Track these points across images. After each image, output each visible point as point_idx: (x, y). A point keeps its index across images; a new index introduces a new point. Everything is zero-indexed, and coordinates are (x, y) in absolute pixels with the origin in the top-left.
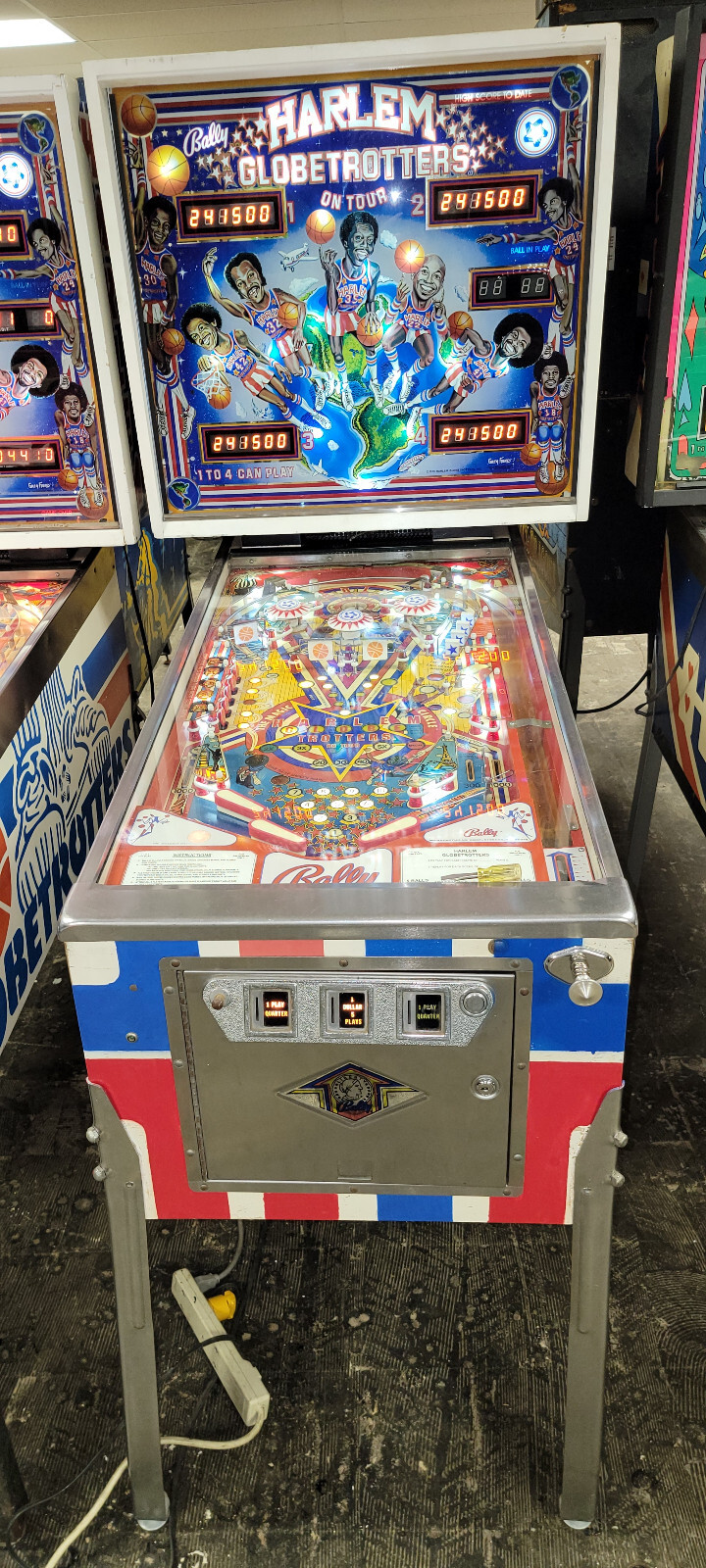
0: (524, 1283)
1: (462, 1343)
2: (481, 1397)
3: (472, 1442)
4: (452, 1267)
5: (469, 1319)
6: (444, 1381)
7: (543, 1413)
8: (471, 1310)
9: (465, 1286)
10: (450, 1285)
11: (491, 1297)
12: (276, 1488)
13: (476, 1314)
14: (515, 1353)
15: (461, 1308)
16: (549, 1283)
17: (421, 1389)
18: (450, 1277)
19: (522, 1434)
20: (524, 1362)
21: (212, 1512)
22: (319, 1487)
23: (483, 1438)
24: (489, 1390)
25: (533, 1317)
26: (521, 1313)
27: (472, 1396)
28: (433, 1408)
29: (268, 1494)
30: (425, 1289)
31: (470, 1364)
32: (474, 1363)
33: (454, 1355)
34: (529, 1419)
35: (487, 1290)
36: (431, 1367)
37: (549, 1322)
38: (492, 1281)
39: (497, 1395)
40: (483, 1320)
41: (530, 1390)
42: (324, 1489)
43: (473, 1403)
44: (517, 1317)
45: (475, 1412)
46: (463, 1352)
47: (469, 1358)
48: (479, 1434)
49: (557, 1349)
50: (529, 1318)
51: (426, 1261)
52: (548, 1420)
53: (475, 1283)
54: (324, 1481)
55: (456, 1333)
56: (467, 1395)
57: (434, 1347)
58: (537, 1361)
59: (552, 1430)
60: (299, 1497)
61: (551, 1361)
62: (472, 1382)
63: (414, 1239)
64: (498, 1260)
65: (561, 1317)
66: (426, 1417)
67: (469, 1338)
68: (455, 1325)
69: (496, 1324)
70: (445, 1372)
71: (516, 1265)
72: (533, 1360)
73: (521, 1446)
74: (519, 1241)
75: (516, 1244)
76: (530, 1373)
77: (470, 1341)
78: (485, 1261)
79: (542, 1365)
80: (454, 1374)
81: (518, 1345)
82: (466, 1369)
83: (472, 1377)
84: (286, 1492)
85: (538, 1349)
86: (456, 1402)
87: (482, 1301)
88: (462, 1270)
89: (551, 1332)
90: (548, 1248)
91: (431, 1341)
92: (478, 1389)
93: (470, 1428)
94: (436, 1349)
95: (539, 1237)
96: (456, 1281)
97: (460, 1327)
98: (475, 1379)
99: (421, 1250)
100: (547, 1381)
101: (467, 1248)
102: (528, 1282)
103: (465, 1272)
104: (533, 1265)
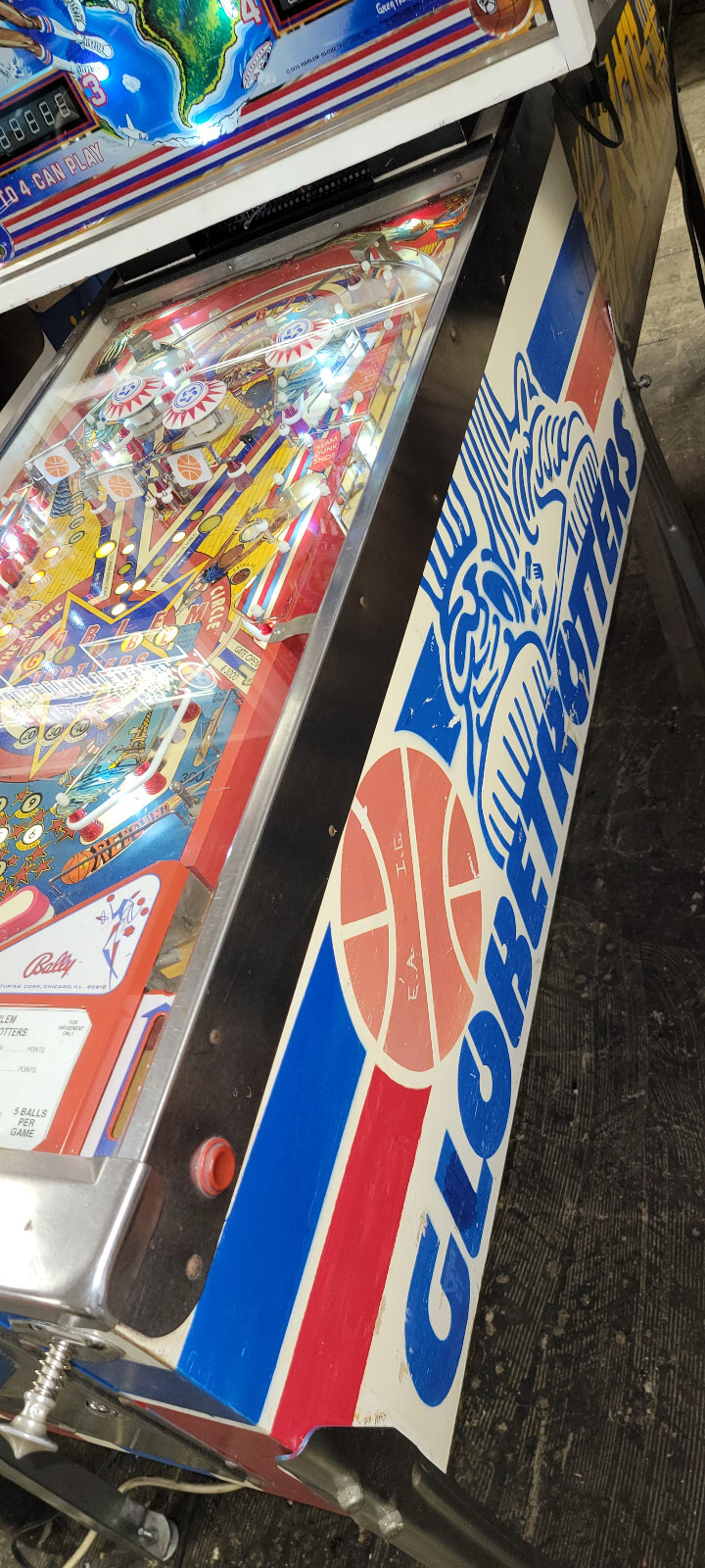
0: (643, 1285)
1: (542, 1368)
2: (548, 1455)
3: (523, 1523)
4: (553, 1247)
5: (559, 1332)
6: (507, 1422)
7: (625, 1498)
8: (563, 1316)
9: (563, 1278)
10: (545, 1275)
11: (594, 1299)
12: (288, 1536)
13: (569, 1325)
14: (608, 1397)
15: (551, 1314)
16: (678, 1287)
17: (476, 1429)
18: (547, 1261)
19: (589, 1525)
20: (617, 1413)
21: (220, 1551)
22: (334, 1545)
23: (538, 1519)
24: (560, 1448)
25: (644, 1340)
26: (627, 1333)
27: (537, 1452)
28: (486, 1460)
29: (279, 1542)
30: (512, 1277)
31: (544, 1403)
32: (550, 1401)
33: (528, 1383)
34: (604, 1504)
35: (591, 1288)
36: (495, 1397)
37: (664, 1352)
38: (602, 1275)
39: (570, 1456)
40: (575, 1335)
41: (616, 1456)
42: (338, 1550)
43: (537, 1463)
44: (621, 1338)
45: (536, 1478)
46: (540, 1383)
47: (545, 1393)
48: (535, 1513)
49: (667, 1398)
50: (638, 1342)
51: (522, 1234)
52: (629, 1510)
53: (577, 1276)
54: (340, 1539)
55: (538, 1350)
56: (531, 1449)
57: (506, 1368)
58: (635, 1414)
59: (632, 1531)
60: (310, 1554)
61: (653, 1417)
62: (542, 1431)
63: (514, 1198)
64: (615, 1241)
65: (683, 1347)
66: (475, 1474)
67: (551, 1361)
68: (538, 1338)
69: (591, 1345)
70: (511, 1408)
71: (637, 1253)
72: (630, 1410)
73: (584, 1543)
74: (651, 1213)
75: (645, 1218)
76: (621, 1429)
77: (552, 1367)
78: (598, 1242)
79: (640, 1421)
80: (522, 1414)
81: (614, 1383)
82: (539, 1409)
83: (543, 1423)
84: (298, 1544)
85: (640, 1393)
86: (516, 1457)
87: (580, 1306)
88: (565, 1252)
89: (664, 1369)
90: (689, 1234)
91: (502, 1359)
92: (547, 1443)
93: (524, 1502)
94: (507, 1371)
95: (680, 1209)
96: (553, 1270)
97: (545, 1341)
98: (547, 1426)
99: (519, 1215)
100: (641, 1448)
101: (578, 1219)
102: (649, 1282)
103: (568, 1254)
104: (661, 1254)
